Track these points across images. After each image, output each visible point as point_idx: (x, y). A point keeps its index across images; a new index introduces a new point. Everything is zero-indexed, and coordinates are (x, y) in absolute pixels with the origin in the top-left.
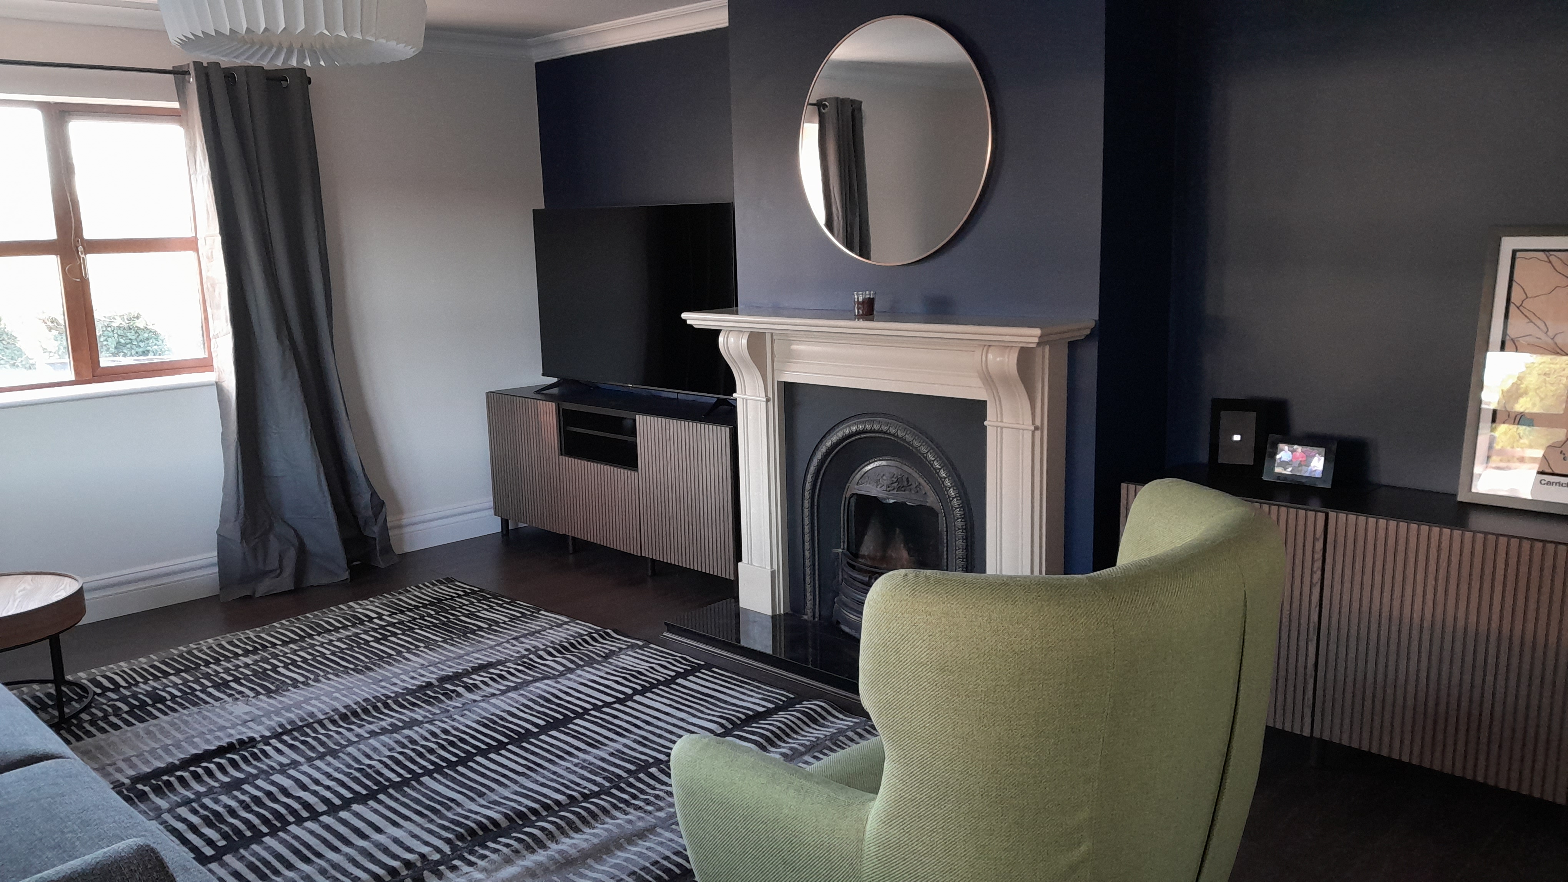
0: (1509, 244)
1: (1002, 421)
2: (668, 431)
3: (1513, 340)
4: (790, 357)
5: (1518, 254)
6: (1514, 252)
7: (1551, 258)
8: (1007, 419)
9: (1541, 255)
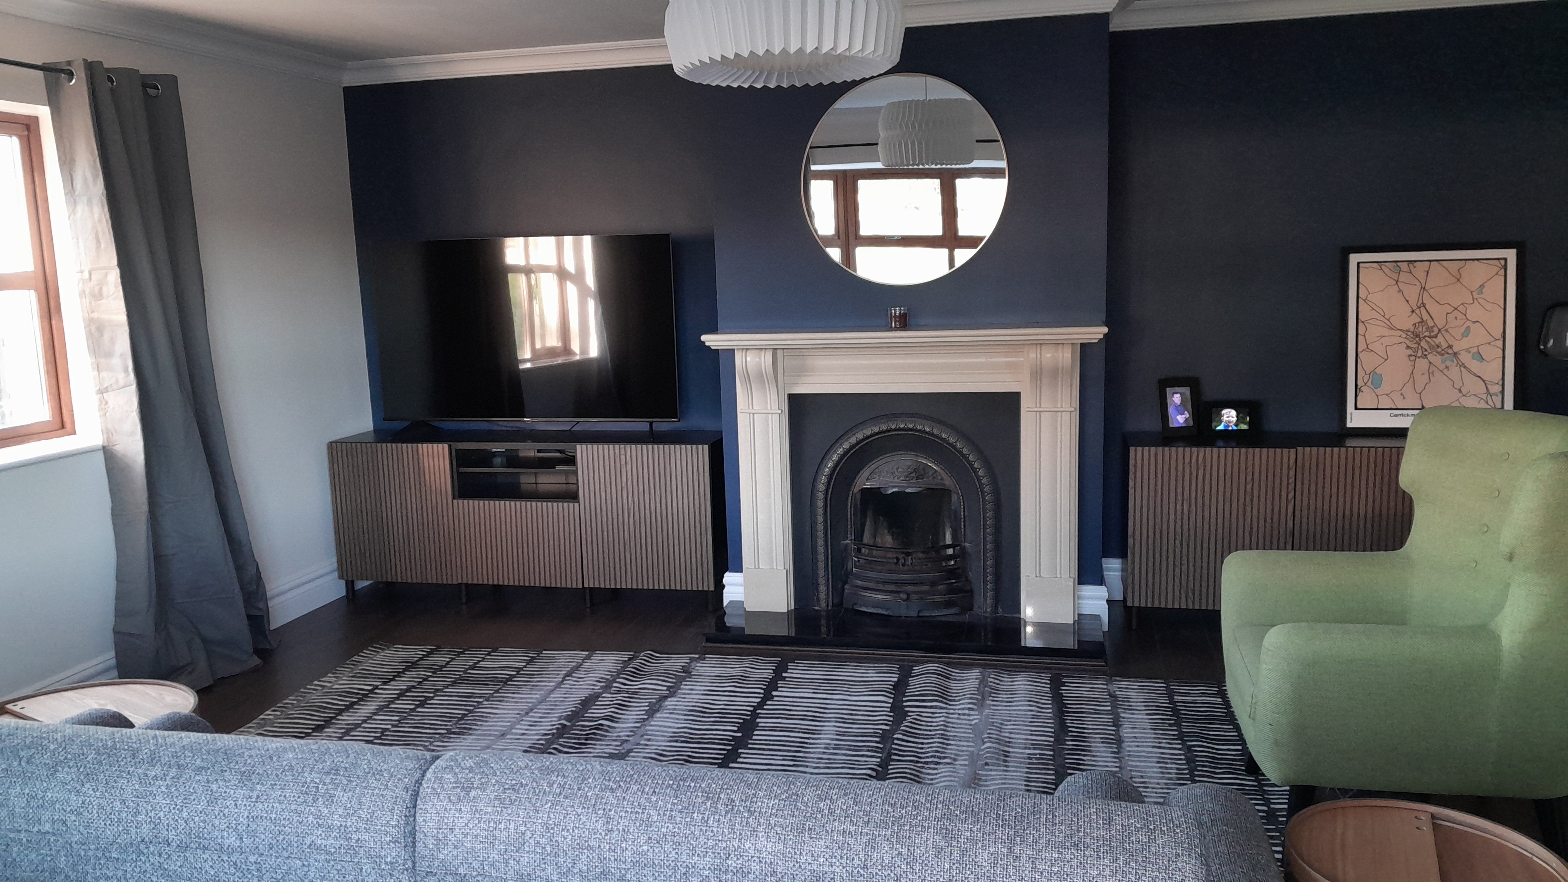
0: (1354, 259)
1: (1040, 407)
2: (623, 457)
3: (1363, 322)
4: (802, 372)
5: (1361, 265)
6: (1359, 263)
7: (1383, 267)
8: (1046, 405)
9: (1375, 265)
